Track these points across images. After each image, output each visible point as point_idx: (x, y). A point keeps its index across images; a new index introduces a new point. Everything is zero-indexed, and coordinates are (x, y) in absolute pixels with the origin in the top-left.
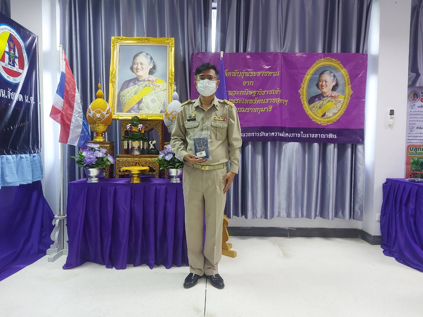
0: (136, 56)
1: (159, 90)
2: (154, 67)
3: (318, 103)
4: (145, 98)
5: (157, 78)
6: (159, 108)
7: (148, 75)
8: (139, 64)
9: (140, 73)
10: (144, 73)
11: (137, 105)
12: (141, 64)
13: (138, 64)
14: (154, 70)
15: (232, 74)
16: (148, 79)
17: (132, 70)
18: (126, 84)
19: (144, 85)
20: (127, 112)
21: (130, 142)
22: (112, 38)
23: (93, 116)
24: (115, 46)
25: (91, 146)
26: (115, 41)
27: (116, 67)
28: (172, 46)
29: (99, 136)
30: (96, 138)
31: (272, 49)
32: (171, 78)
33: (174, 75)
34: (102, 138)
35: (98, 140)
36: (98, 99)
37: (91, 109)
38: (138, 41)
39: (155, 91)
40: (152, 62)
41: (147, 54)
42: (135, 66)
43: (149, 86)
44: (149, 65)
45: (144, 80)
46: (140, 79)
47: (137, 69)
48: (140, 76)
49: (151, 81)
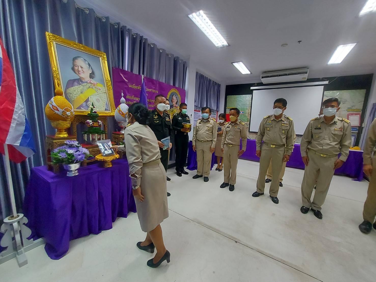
0: (76, 59)
1: (101, 92)
2: (93, 73)
3: (171, 109)
4: (91, 98)
5: (98, 83)
6: (104, 107)
7: (89, 78)
8: (80, 67)
9: (82, 75)
10: (85, 75)
11: (85, 102)
12: (82, 67)
13: (78, 67)
14: (93, 75)
15: (137, 87)
16: (90, 82)
17: (73, 71)
18: (71, 83)
19: (87, 86)
20: (77, 109)
21: (91, 135)
22: (47, 33)
23: (62, 114)
24: (51, 43)
25: (71, 143)
26: (51, 37)
27: (57, 65)
28: (105, 59)
29: (63, 132)
30: (60, 134)
31: (154, 78)
32: (109, 84)
33: (111, 83)
34: (66, 134)
35: (62, 136)
36: (59, 97)
37: (58, 107)
38: (75, 46)
39: (98, 93)
40: (91, 68)
41: (84, 60)
42: (76, 68)
43: (92, 88)
44: (89, 70)
45: (87, 82)
46: (83, 81)
47: (79, 71)
48: (82, 78)
49: (92, 83)
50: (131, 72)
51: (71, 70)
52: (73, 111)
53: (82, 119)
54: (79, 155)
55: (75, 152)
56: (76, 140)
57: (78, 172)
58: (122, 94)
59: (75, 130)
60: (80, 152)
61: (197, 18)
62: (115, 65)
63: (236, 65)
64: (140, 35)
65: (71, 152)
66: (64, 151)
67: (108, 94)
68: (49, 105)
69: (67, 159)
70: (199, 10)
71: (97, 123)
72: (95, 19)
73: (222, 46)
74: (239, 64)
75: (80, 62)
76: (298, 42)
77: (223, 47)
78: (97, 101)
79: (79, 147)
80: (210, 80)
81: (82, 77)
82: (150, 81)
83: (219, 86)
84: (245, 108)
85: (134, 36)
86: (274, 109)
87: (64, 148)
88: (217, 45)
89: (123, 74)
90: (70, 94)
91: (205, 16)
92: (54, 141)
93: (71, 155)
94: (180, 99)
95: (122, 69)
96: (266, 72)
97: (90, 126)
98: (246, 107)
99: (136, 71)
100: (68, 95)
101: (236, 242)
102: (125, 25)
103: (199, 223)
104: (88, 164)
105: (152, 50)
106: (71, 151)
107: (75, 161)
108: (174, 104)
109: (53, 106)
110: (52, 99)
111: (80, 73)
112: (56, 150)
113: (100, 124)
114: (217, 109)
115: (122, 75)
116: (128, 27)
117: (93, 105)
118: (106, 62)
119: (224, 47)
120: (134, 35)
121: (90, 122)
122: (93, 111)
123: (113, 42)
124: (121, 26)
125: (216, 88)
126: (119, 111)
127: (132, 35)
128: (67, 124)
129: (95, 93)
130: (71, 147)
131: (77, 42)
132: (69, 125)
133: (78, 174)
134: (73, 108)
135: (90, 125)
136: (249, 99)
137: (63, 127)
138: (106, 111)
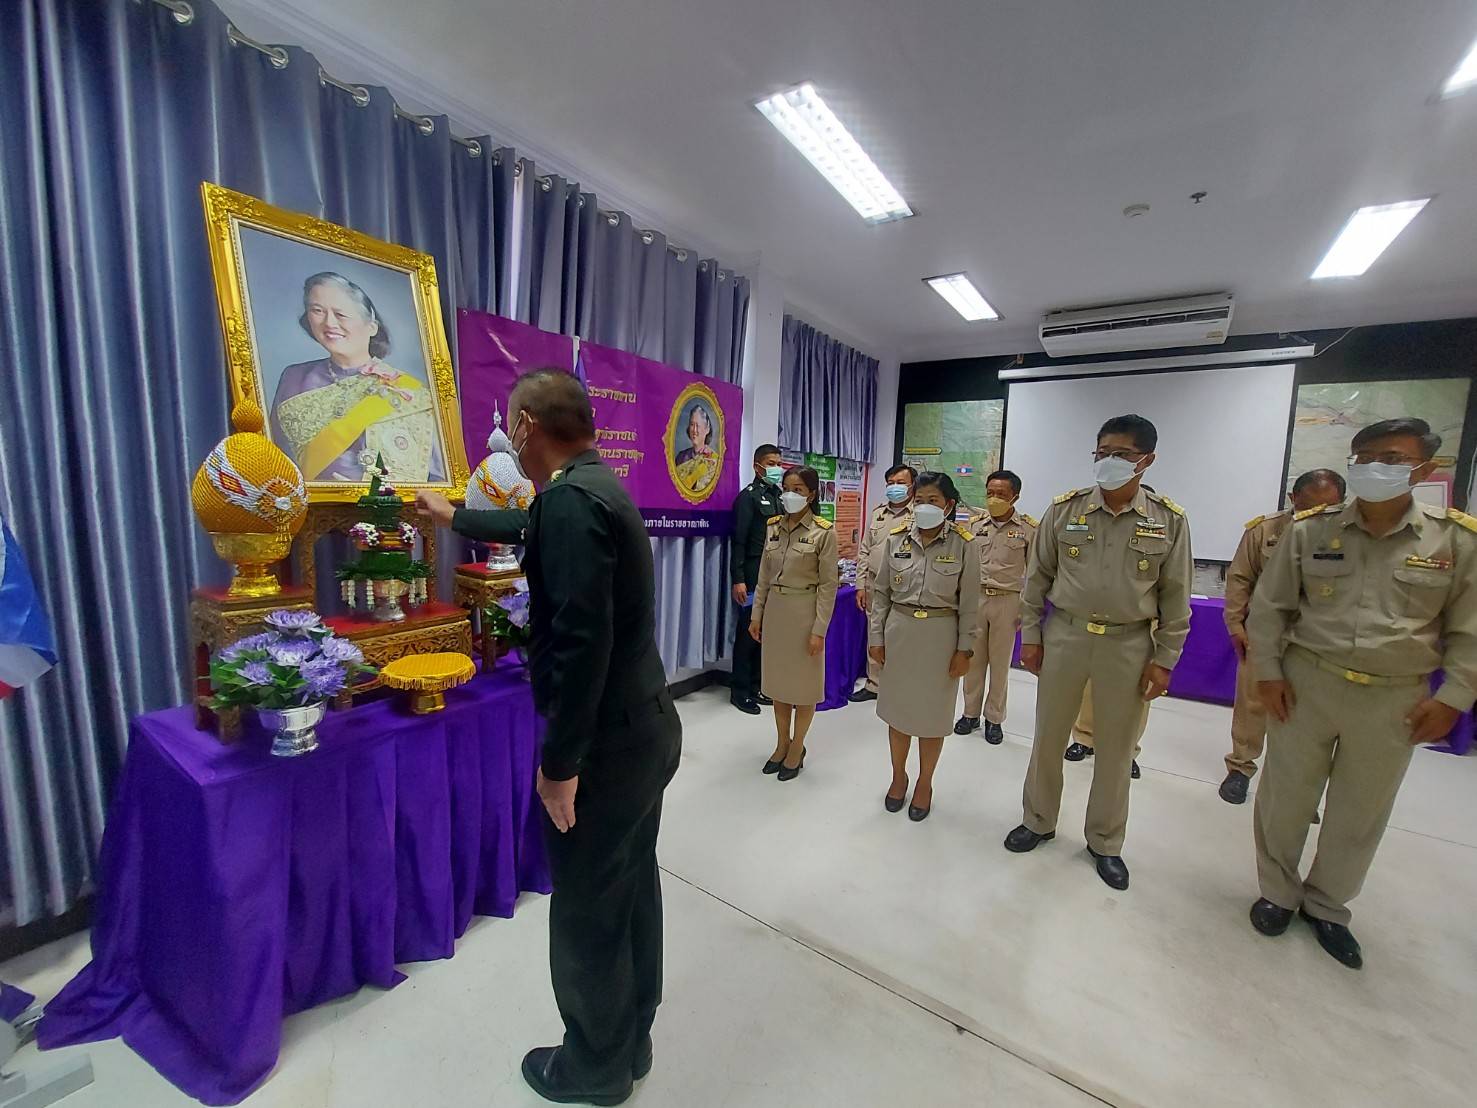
0: (316, 283)
1: (412, 410)
2: (382, 335)
3: (687, 464)
4: (373, 433)
5: (400, 372)
6: (423, 466)
7: (369, 357)
8: (331, 315)
9: (340, 346)
10: (352, 345)
11: (349, 452)
12: (338, 315)
13: (326, 312)
14: (383, 344)
16: (371, 369)
17: (306, 329)
18: (296, 378)
19: (360, 388)
20: (318, 478)
21: (370, 582)
22: (206, 188)
23: (259, 507)
24: (223, 224)
25: (290, 624)
26: (220, 202)
27: (243, 307)
28: (432, 280)
29: (259, 576)
30: (246, 585)
31: (621, 345)
32: (445, 377)
33: (451, 371)
34: (271, 583)
35: (254, 592)
36: (248, 436)
37: (241, 480)
38: (315, 231)
39: (399, 411)
40: (373, 316)
41: (350, 284)
42: (318, 318)
43: (378, 393)
44: (366, 324)
45: (359, 373)
46: (344, 367)
47: (327, 331)
48: (340, 354)
49: (379, 376)
50: (531, 323)
51: (298, 325)
52: (299, 491)
53: (337, 518)
54: (323, 672)
55: (307, 661)
56: (310, 605)
57: (319, 737)
58: (496, 414)
59: (308, 564)
60: (325, 658)
61: (790, 111)
62: (471, 302)
63: (940, 286)
64: (568, 182)
65: (292, 663)
66: (262, 659)
67: (442, 418)
68: (208, 469)
69: (272, 689)
70: (797, 83)
71: (397, 533)
72: (395, 125)
73: (887, 216)
74: (954, 283)
75: (334, 296)
76: (1193, 197)
77: (892, 219)
78: (397, 445)
79: (324, 639)
80: (837, 346)
81: (341, 351)
82: (603, 356)
83: (873, 366)
84: (980, 450)
85: (546, 187)
86: (1096, 460)
87: (262, 646)
88: (865, 215)
89: (498, 332)
90: (294, 420)
91: (820, 106)
92: (223, 614)
93: (290, 674)
94: (722, 423)
95: (494, 313)
96: (1060, 312)
97: (367, 549)
98: (982, 446)
99: (549, 322)
100: (283, 427)
101: (960, 1029)
102: (509, 143)
103: (802, 939)
104: (358, 700)
105: (613, 235)
106: (287, 657)
107: (305, 698)
108: (696, 442)
109: (221, 474)
110: (221, 448)
111: (331, 336)
112: (231, 654)
113: (409, 539)
114: (866, 457)
115: (496, 339)
116: (521, 151)
117: (380, 464)
118: (434, 291)
119: (894, 221)
120: (541, 183)
121: (369, 530)
122: (382, 489)
123: (462, 212)
124: (493, 149)
125: (862, 374)
126: (485, 484)
127: (536, 181)
128: (276, 546)
129: (388, 415)
130: (290, 637)
131: (322, 217)
132: (284, 550)
133: (316, 744)
134: (300, 480)
135: (366, 544)
136: (993, 418)
137: (262, 556)
138: (430, 485)
